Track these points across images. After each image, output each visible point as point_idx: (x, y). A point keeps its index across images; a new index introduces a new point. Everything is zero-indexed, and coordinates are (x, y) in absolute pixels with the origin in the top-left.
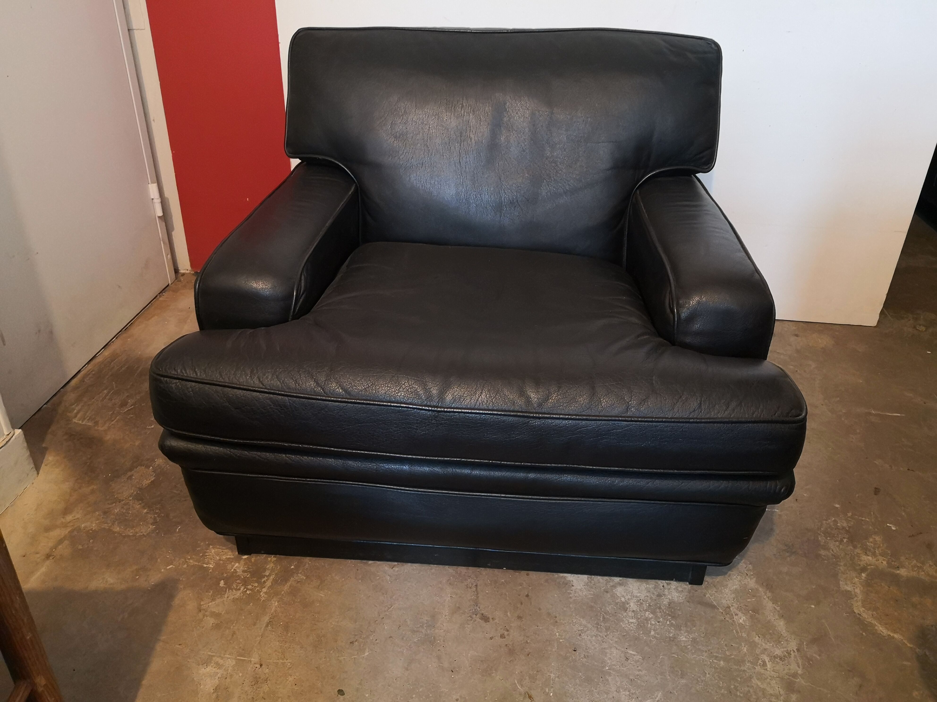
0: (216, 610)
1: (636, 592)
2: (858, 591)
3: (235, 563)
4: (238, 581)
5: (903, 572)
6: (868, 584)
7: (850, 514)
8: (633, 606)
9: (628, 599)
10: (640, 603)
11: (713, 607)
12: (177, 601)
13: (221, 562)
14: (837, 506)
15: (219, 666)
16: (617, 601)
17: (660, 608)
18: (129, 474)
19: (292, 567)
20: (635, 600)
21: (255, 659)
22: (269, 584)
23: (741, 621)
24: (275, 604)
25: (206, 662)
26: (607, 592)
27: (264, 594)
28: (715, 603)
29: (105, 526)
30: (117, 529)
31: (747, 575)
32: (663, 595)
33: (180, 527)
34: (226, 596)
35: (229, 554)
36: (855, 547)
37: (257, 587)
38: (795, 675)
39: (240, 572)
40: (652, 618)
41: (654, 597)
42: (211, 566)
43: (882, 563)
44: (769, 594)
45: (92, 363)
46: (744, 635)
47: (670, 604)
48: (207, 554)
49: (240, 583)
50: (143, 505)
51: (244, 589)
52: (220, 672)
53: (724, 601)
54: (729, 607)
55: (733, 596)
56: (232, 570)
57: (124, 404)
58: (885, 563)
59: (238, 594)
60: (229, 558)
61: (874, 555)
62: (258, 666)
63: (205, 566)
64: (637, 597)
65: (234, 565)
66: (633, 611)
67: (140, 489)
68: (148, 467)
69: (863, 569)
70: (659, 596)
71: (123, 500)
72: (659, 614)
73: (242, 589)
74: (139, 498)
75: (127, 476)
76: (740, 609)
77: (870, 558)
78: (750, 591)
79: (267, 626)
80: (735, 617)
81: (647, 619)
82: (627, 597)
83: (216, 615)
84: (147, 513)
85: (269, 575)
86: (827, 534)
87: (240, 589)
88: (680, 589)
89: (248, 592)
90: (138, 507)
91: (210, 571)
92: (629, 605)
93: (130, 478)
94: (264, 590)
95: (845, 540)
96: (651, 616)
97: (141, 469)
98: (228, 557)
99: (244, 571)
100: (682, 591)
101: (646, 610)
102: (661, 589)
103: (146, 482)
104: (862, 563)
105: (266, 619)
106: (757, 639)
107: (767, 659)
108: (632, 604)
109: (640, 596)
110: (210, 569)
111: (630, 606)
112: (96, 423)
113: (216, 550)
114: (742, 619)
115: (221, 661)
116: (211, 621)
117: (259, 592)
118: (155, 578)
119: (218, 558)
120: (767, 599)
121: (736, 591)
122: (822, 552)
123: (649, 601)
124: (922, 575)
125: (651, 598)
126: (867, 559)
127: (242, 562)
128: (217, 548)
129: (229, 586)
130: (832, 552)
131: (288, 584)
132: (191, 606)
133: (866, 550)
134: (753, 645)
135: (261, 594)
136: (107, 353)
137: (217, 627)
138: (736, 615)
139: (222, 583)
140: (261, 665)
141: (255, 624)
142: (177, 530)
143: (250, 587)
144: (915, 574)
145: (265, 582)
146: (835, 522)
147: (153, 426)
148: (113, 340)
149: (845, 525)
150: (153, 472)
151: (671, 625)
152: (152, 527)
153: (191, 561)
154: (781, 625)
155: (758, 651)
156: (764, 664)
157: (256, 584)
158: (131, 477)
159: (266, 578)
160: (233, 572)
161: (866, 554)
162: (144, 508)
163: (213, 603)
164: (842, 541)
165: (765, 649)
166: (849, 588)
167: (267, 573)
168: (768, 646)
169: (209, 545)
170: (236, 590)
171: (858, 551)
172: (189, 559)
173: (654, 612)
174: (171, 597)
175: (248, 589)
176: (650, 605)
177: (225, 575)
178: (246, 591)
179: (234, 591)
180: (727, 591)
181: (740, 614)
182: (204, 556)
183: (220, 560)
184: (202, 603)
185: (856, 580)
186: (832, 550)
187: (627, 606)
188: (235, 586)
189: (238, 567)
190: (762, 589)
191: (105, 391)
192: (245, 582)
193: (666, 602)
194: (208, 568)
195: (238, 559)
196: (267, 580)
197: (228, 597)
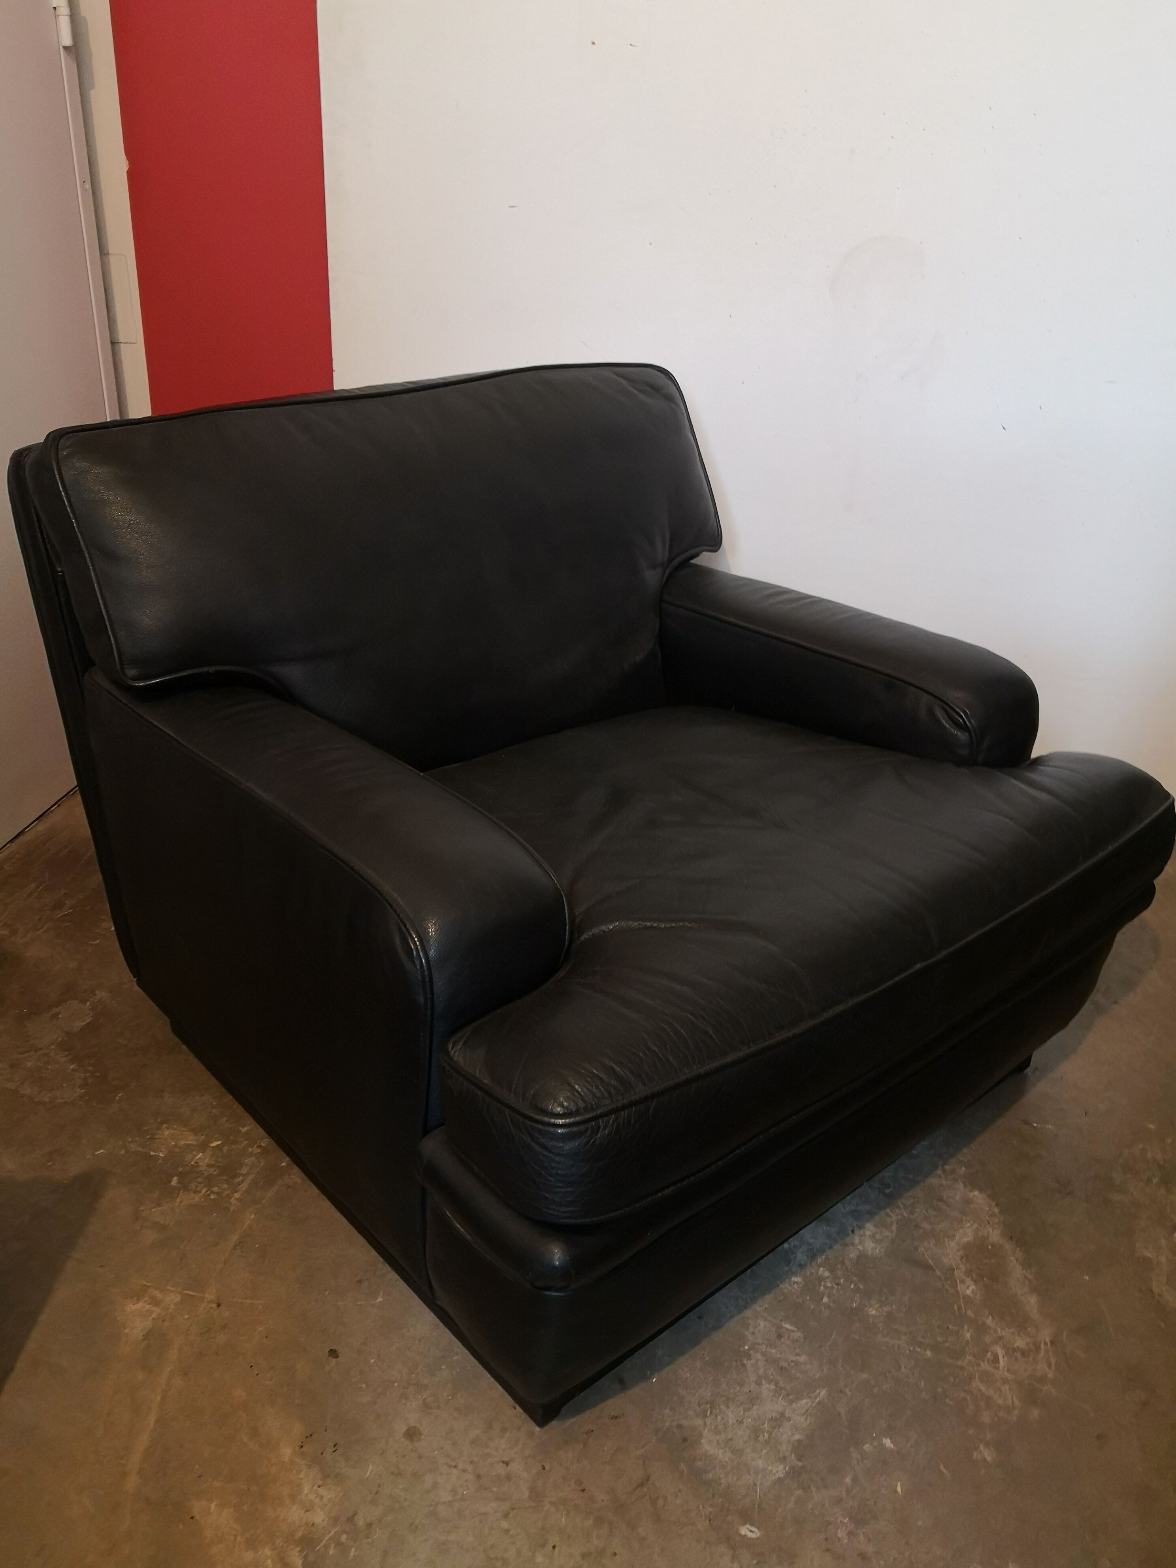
0: (160, 1220)
2: (1163, 1259)
3: (199, 1152)
4: (199, 1180)
7: (1169, 1140)
11: (927, 1267)
12: (104, 1203)
13: (177, 1150)
14: (1151, 1126)
15: (155, 1302)
17: (843, 1263)
18: (55, 1010)
19: (284, 1164)
21: (210, 1295)
22: (244, 1186)
23: (968, 1292)
24: (250, 1217)
25: (137, 1296)
27: (235, 1202)
28: (931, 1262)
29: (11, 1085)
30: (27, 1090)
31: (989, 1223)
32: (849, 1244)
33: (121, 1095)
34: (178, 1200)
35: (191, 1138)
36: (1170, 1191)
37: (227, 1190)
38: (1043, 1379)
39: (203, 1165)
40: (828, 1277)
41: (836, 1246)
42: (161, 1155)
44: (1019, 1253)
45: (17, 841)
46: (970, 1313)
47: (858, 1257)
48: (157, 1137)
49: (201, 1183)
50: (69, 1057)
51: (207, 1191)
52: (157, 1310)
53: (945, 1260)
54: (953, 1269)
55: (961, 1253)
56: (192, 1163)
57: (58, 906)
59: (197, 1198)
60: (189, 1145)
62: (214, 1306)
63: (152, 1153)
64: (808, 1244)
65: (196, 1156)
66: (800, 1265)
67: (68, 1034)
68: (84, 1002)
70: (844, 1245)
71: (41, 1049)
72: (839, 1273)
73: (204, 1191)
74: (65, 1046)
75: (51, 1014)
76: (969, 1273)
78: (990, 1247)
79: (235, 1248)
80: (960, 1287)
81: (821, 1279)
83: (160, 1227)
84: (75, 1070)
85: (246, 1175)
86: (1127, 1168)
87: (200, 1192)
88: (878, 1236)
89: (213, 1197)
90: (63, 1060)
91: (160, 1162)
92: (794, 1256)
93: (56, 1016)
94: (237, 1195)
95: (1155, 1180)
96: (827, 1274)
97: (74, 1003)
98: (190, 1142)
99: (209, 1166)
100: (882, 1240)
101: (820, 1266)
102: (848, 1235)
103: (78, 1024)
105: (234, 1238)
106: (989, 1321)
107: (1000, 1352)
108: (799, 1255)
109: (814, 1243)
110: (159, 1159)
111: (796, 1257)
112: (14, 932)
113: (172, 1131)
114: (969, 1289)
115: (159, 1295)
116: (150, 1236)
117: (229, 1197)
118: (75, 1167)
119: (173, 1143)
120: (1015, 1262)
121: (967, 1247)
122: (1115, 1197)
123: (827, 1251)
127: (209, 1152)
128: (174, 1129)
129: (184, 1186)
130: (1131, 1197)
131: (276, 1188)
132: (125, 1211)
134: (981, 1329)
135: (231, 1200)
136: (41, 827)
137: (160, 1244)
138: (962, 1282)
139: (175, 1181)
140: (219, 1305)
141: (216, 1245)
142: (117, 1098)
143: (215, 1189)
145: (239, 1184)
146: (1144, 1150)
147: (98, 942)
148: (52, 809)
149: (1159, 1156)
150: (92, 1009)
151: (857, 1289)
152: (80, 1091)
153: (133, 1145)
154: (1032, 1302)
155: (988, 1339)
156: (996, 1359)
157: (226, 1186)
158: (58, 1014)
159: (241, 1178)
160: (193, 1166)
162: (71, 1061)
163: (158, 1208)
164: (1149, 1181)
165: (1001, 1338)
166: (1148, 1254)
167: (244, 1170)
168: (1005, 1332)
169: (162, 1123)
170: (195, 1192)
172: (130, 1142)
173: (832, 1270)
174: (96, 1196)
175: (212, 1192)
176: (827, 1258)
177: (181, 1169)
178: (209, 1195)
179: (192, 1193)
180: (953, 1244)
181: (968, 1281)
182: (152, 1138)
183: (175, 1146)
184: (141, 1208)
185: (1163, 1242)
186: (1132, 1195)
187: (792, 1257)
188: (193, 1186)
189: (202, 1159)
190: (1008, 1246)
191: (33, 885)
192: (209, 1181)
193: (853, 1255)
194: (156, 1158)
195: (203, 1147)
196: (243, 1181)
197: (181, 1202)
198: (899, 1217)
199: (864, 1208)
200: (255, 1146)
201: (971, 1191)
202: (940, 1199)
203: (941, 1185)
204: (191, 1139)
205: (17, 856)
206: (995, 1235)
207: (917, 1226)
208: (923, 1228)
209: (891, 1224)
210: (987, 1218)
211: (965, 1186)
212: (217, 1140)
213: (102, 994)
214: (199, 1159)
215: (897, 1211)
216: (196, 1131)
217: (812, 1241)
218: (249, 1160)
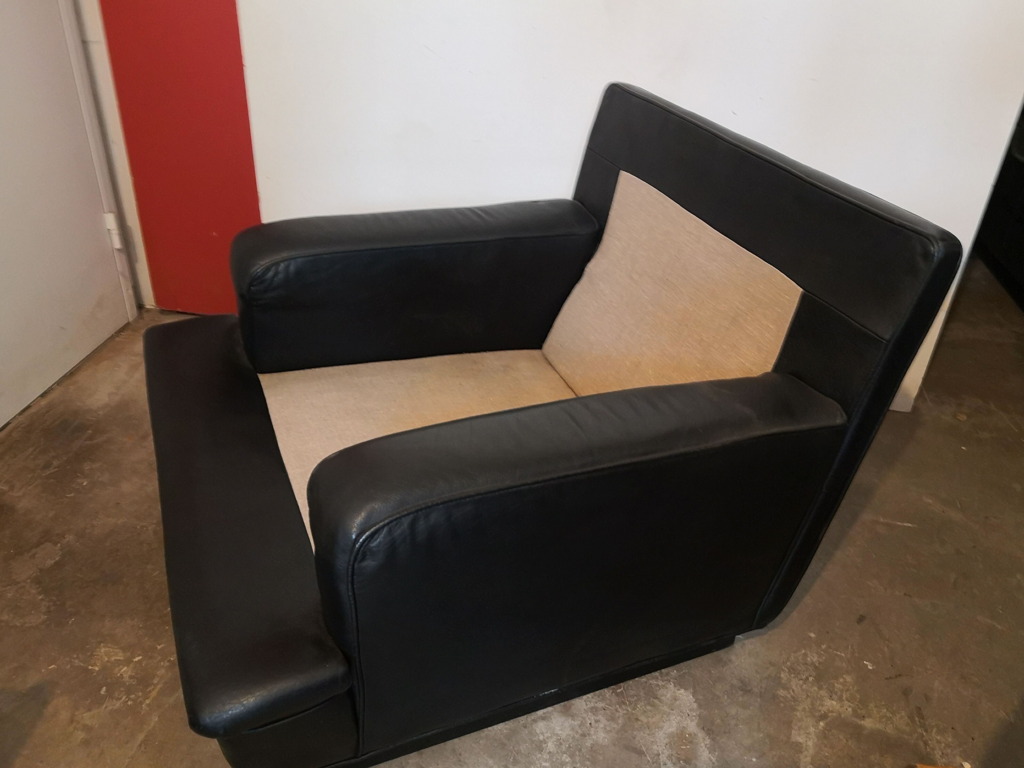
0: (88, 722)
1: (558, 730)
2: (810, 743)
3: (124, 666)
4: (122, 689)
5: (868, 723)
6: (824, 735)
7: (824, 647)
8: (551, 746)
9: (548, 738)
10: (559, 743)
11: (640, 753)
12: (50, 709)
13: (109, 664)
14: (812, 635)
16: (534, 739)
17: (580, 751)
18: (34, 551)
20: (554, 738)
22: (154, 694)
24: (155, 719)
26: (525, 727)
27: (146, 707)
28: (644, 749)
30: (5, 617)
31: (689, 716)
32: (587, 735)
33: (73, 619)
34: (104, 706)
36: (820, 688)
37: (141, 697)
39: (126, 677)
40: (567, 763)
41: (577, 736)
42: (97, 669)
43: (847, 710)
44: (708, 741)
47: (592, 746)
48: (95, 653)
49: (122, 692)
50: (40, 589)
51: (126, 698)
53: (655, 747)
54: (659, 755)
55: (667, 740)
56: (119, 675)
57: (47, 466)
58: (850, 710)
59: (118, 704)
60: (119, 660)
61: (840, 699)
63: (90, 667)
64: (557, 735)
65: (122, 669)
66: (550, 753)
67: (41, 570)
68: (55, 544)
69: (823, 717)
70: (583, 735)
71: (19, 583)
72: (577, 759)
73: (124, 698)
74: (37, 581)
75: (30, 554)
76: (670, 757)
77: (834, 703)
78: (687, 735)
79: (140, 745)
81: (562, 764)
82: (546, 735)
83: (88, 729)
84: (42, 600)
85: (158, 684)
86: (792, 670)
87: (121, 699)
88: (608, 729)
89: (129, 703)
90: (34, 591)
91: (95, 674)
92: (546, 745)
93: (33, 556)
94: (148, 702)
95: (811, 679)
96: (568, 760)
97: (48, 545)
98: (119, 658)
99: (131, 677)
101: (565, 753)
102: (587, 727)
103: (50, 562)
104: (824, 709)
105: (141, 737)
108: (550, 744)
109: (561, 734)
110: (94, 672)
111: (547, 746)
112: (12, 488)
113: (107, 649)
116: (81, 735)
117: (141, 703)
118: (32, 680)
119: (106, 659)
120: (704, 747)
121: (671, 736)
122: (782, 692)
123: (571, 740)
124: (890, 730)
125: (573, 738)
126: (831, 704)
127: (132, 666)
128: (109, 647)
129: (110, 695)
130: (792, 693)
132: (64, 715)
133: (831, 693)
135: (143, 706)
136: (43, 402)
137: (86, 743)
138: (665, 764)
139: (103, 690)
141: (127, 743)
142: (70, 622)
143: (133, 696)
144: (879, 726)
145: (150, 692)
146: (805, 655)
147: (72, 495)
149: (815, 659)
150: (61, 550)
152: (44, 617)
153: (76, 661)
157: (140, 694)
158: (36, 554)
159: (153, 687)
160: (119, 677)
161: (831, 698)
162: (40, 594)
163: (89, 713)
164: (807, 679)
166: (800, 739)
167: (155, 681)
169: (100, 643)
170: (118, 699)
171: (823, 693)
172: (74, 659)
173: (572, 756)
174: (45, 703)
175: (129, 699)
176: (570, 747)
177: (109, 681)
178: (127, 702)
179: (115, 700)
180: (661, 734)
181: (669, 764)
182: (92, 655)
183: (108, 661)
184: (76, 713)
185: (812, 729)
186: (793, 691)
187: (544, 746)
188: (116, 695)
189: (125, 671)
190: (701, 735)
191: (31, 450)
192: (129, 691)
193: (589, 743)
194: (92, 671)
195: (128, 662)
196: (153, 689)
197: (106, 707)
198: (625, 712)
199: (600, 705)
200: (166, 661)
201: (679, 690)
202: (656, 698)
203: (658, 685)
204: (120, 657)
205: (23, 425)
206: (692, 726)
207: (637, 719)
208: (641, 721)
209: (619, 717)
210: (688, 711)
211: (675, 686)
212: (139, 655)
213: (70, 538)
214: (124, 671)
215: (623, 706)
216: (124, 649)
217: (560, 732)
218: (161, 672)
